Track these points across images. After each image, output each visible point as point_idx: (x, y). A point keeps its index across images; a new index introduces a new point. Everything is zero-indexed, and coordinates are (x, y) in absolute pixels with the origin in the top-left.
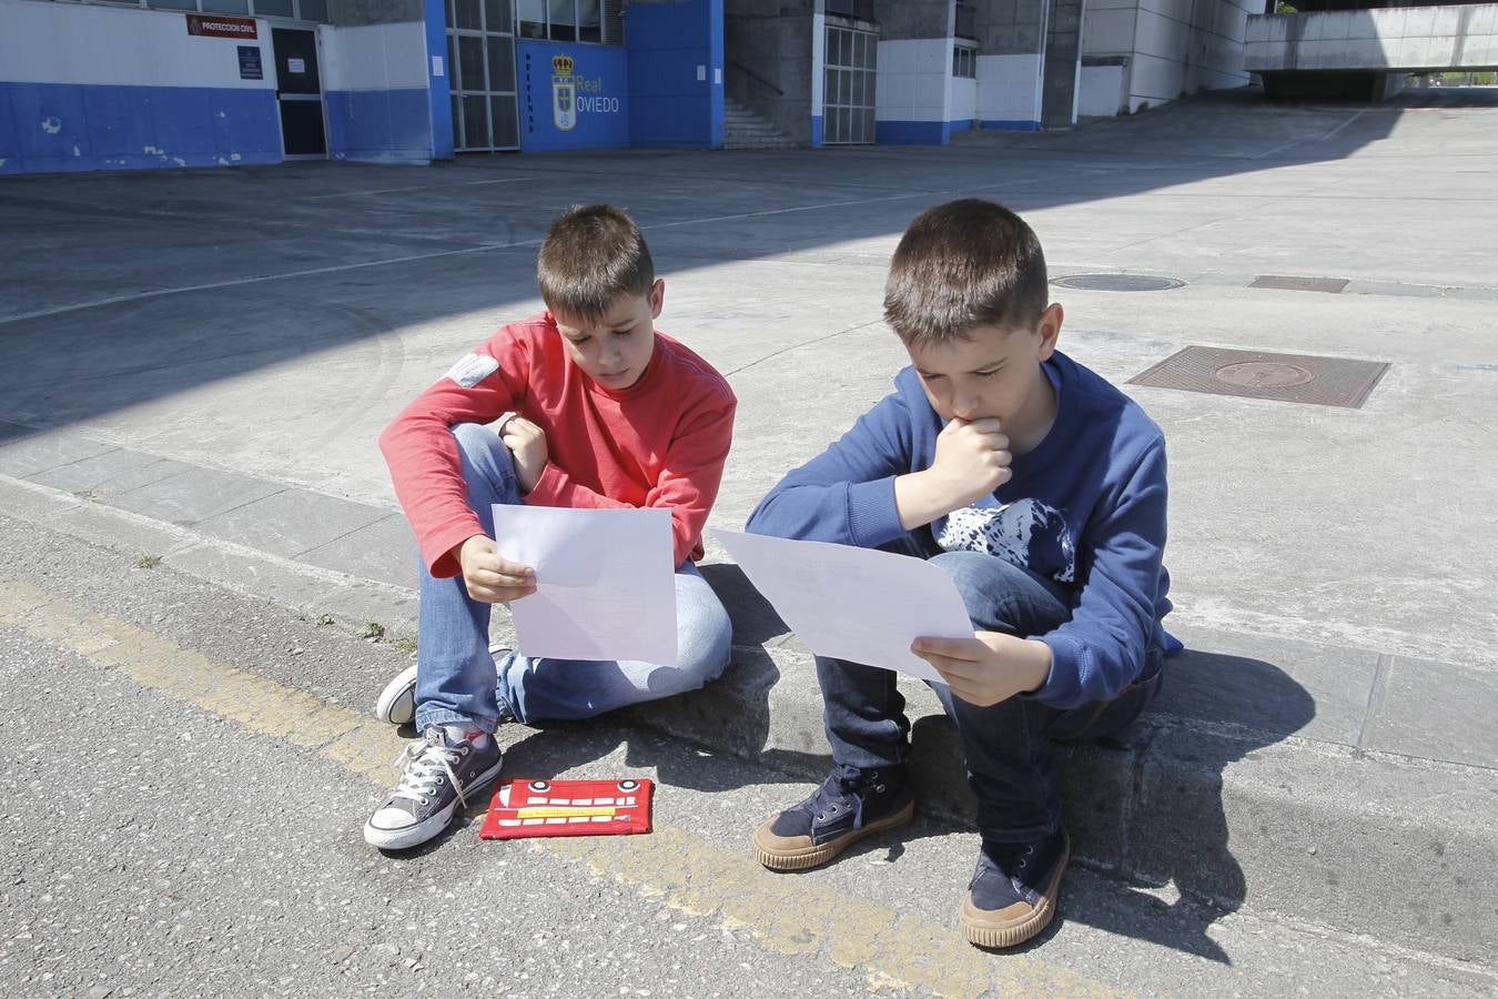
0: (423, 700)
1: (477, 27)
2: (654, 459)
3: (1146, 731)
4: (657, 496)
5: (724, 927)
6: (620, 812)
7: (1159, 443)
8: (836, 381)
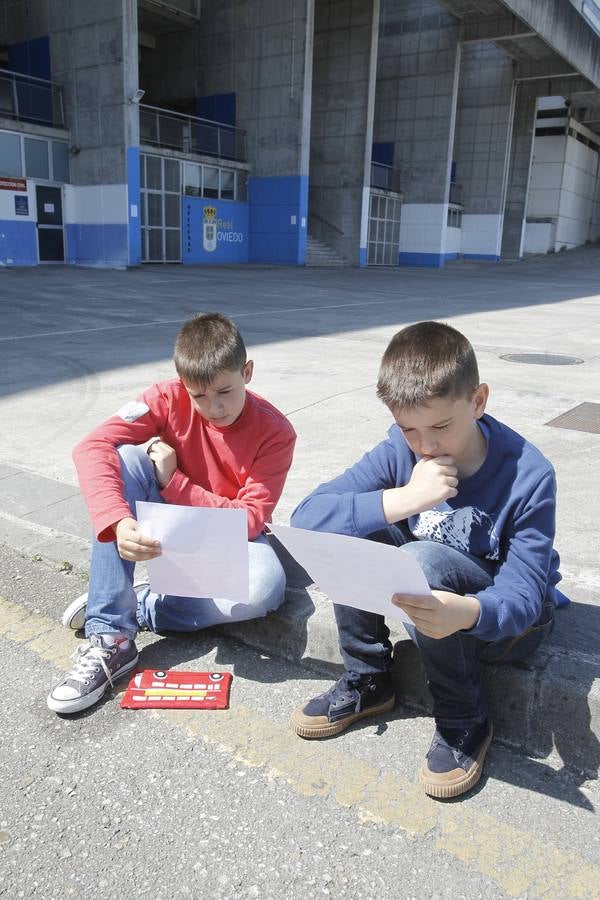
0: (90, 617)
1: (159, 188)
2: (243, 471)
3: (545, 658)
4: (244, 493)
5: (270, 775)
6: (209, 694)
7: (551, 473)
8: (364, 417)
